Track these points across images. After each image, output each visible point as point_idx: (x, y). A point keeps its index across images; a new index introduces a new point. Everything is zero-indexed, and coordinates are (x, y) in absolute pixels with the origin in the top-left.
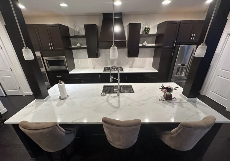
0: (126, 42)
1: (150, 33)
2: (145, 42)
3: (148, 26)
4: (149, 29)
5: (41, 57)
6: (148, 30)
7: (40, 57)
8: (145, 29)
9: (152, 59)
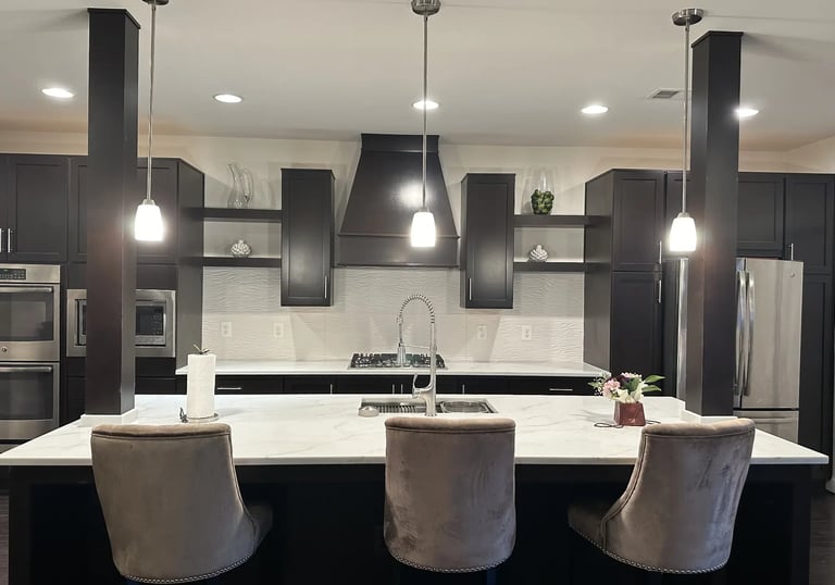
0: (457, 243)
1: (554, 212)
2: (539, 247)
3: (544, 188)
4: (550, 196)
5: (57, 289)
6: (547, 200)
7: (53, 291)
8: (535, 196)
9: (579, 323)
